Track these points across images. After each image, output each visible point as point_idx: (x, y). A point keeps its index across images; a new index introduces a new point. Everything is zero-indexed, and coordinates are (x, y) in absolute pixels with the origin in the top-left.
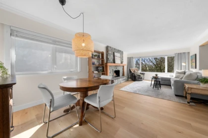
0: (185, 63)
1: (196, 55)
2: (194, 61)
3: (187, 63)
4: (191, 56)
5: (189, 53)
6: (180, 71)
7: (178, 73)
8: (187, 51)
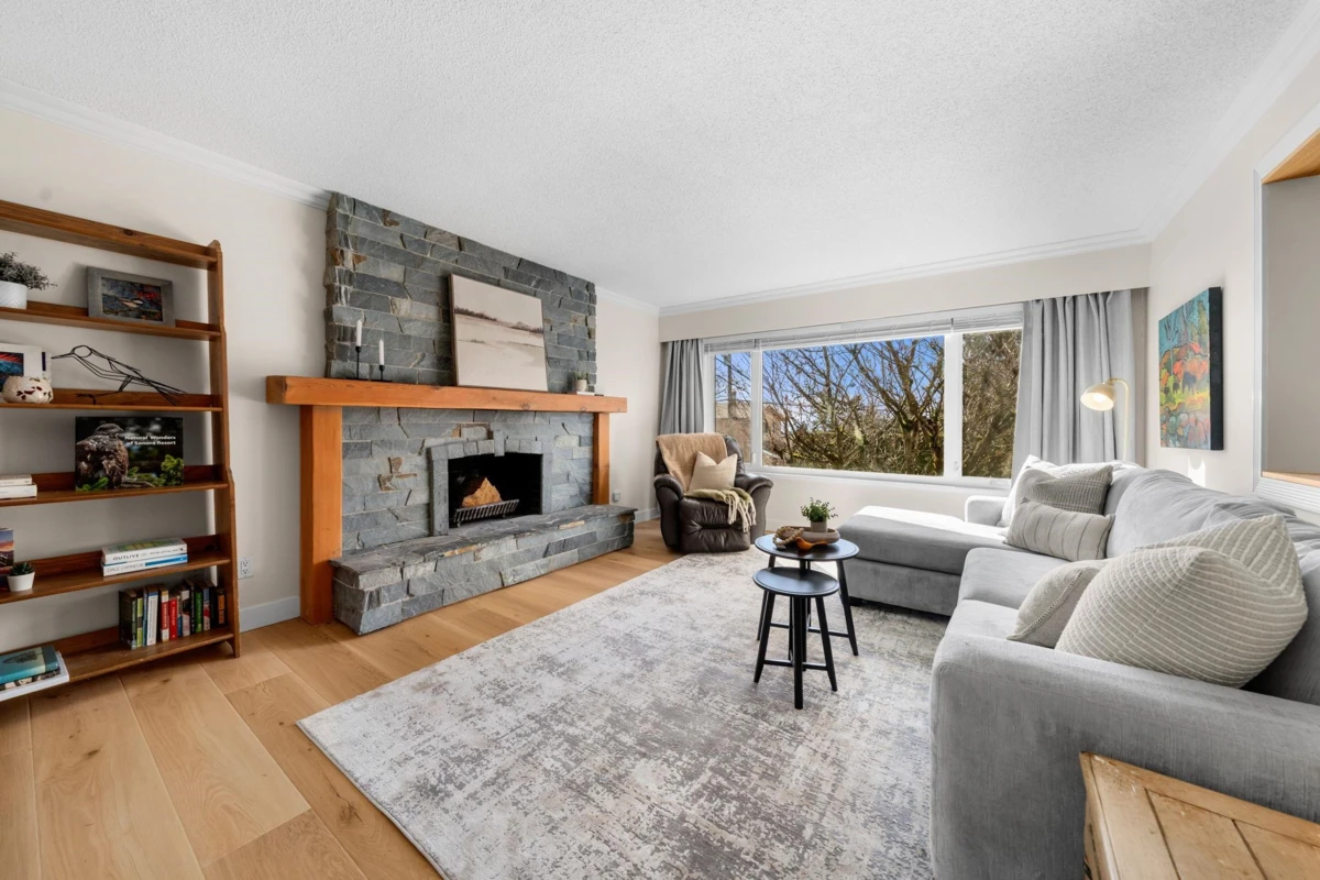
0: (1110, 390)
1: (1216, 297)
2: (1200, 364)
3: (1125, 387)
4: (1166, 325)
5: (1140, 295)
6: (1059, 471)
7: (1044, 490)
8: (1123, 282)
